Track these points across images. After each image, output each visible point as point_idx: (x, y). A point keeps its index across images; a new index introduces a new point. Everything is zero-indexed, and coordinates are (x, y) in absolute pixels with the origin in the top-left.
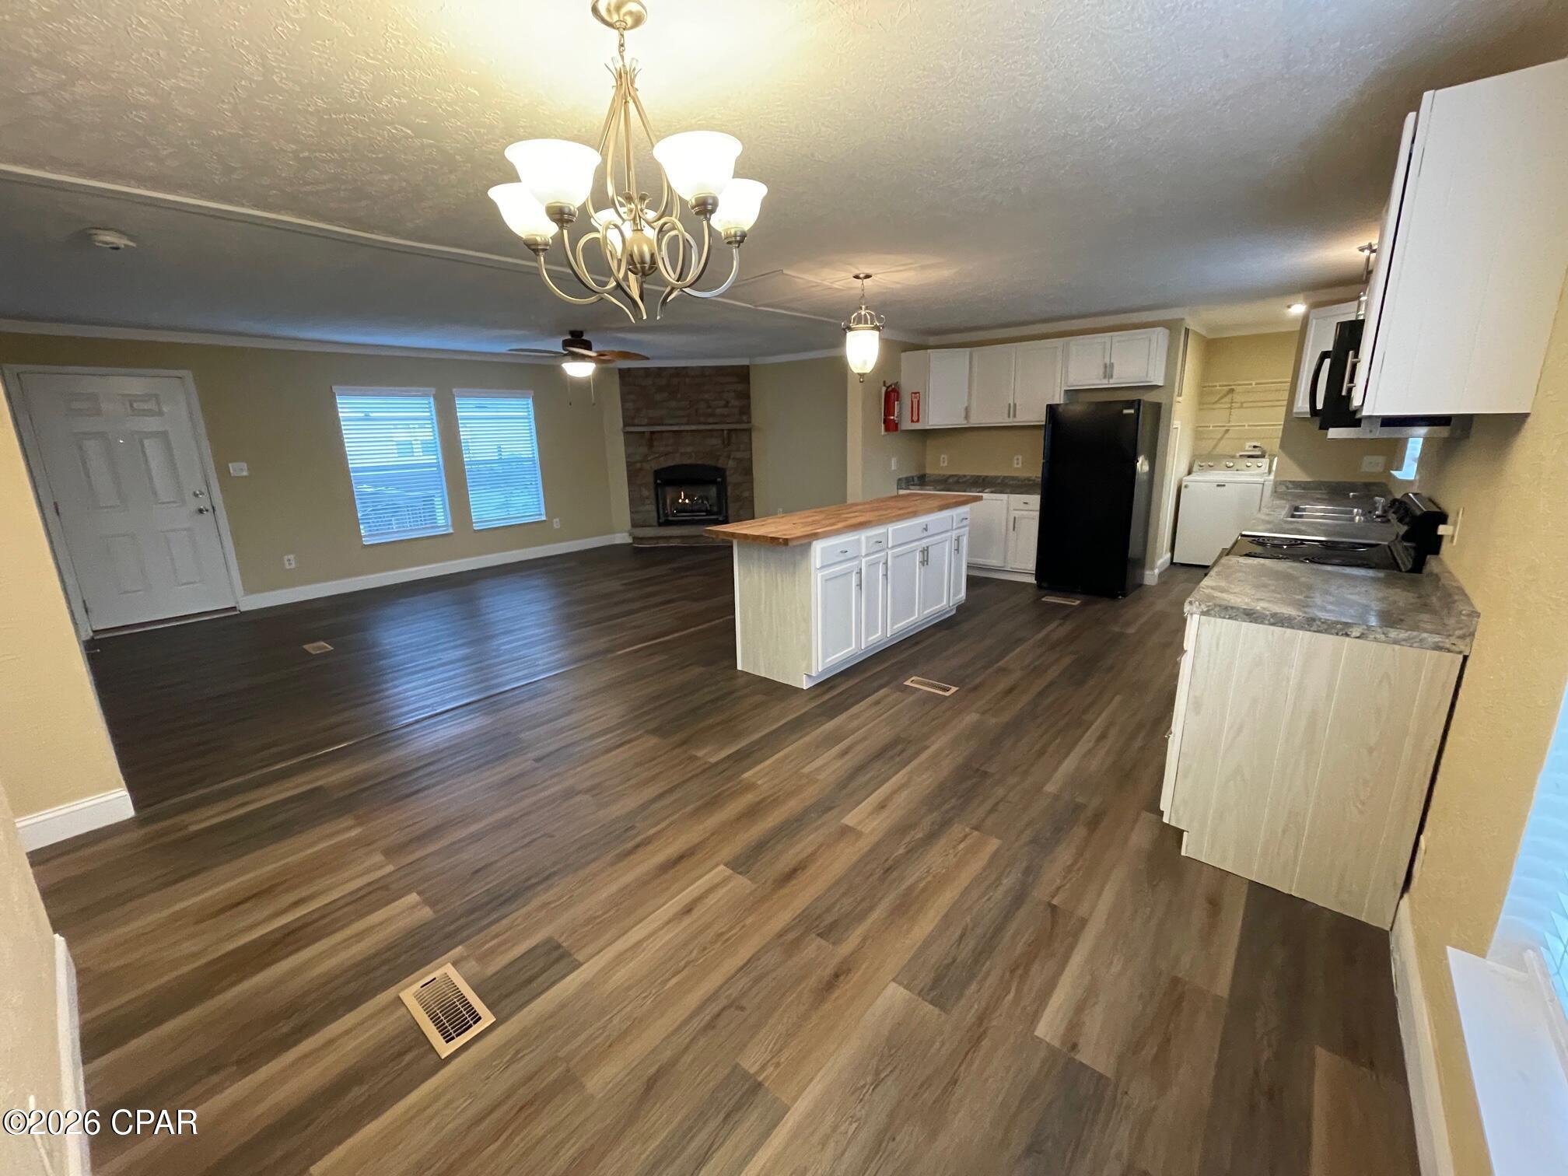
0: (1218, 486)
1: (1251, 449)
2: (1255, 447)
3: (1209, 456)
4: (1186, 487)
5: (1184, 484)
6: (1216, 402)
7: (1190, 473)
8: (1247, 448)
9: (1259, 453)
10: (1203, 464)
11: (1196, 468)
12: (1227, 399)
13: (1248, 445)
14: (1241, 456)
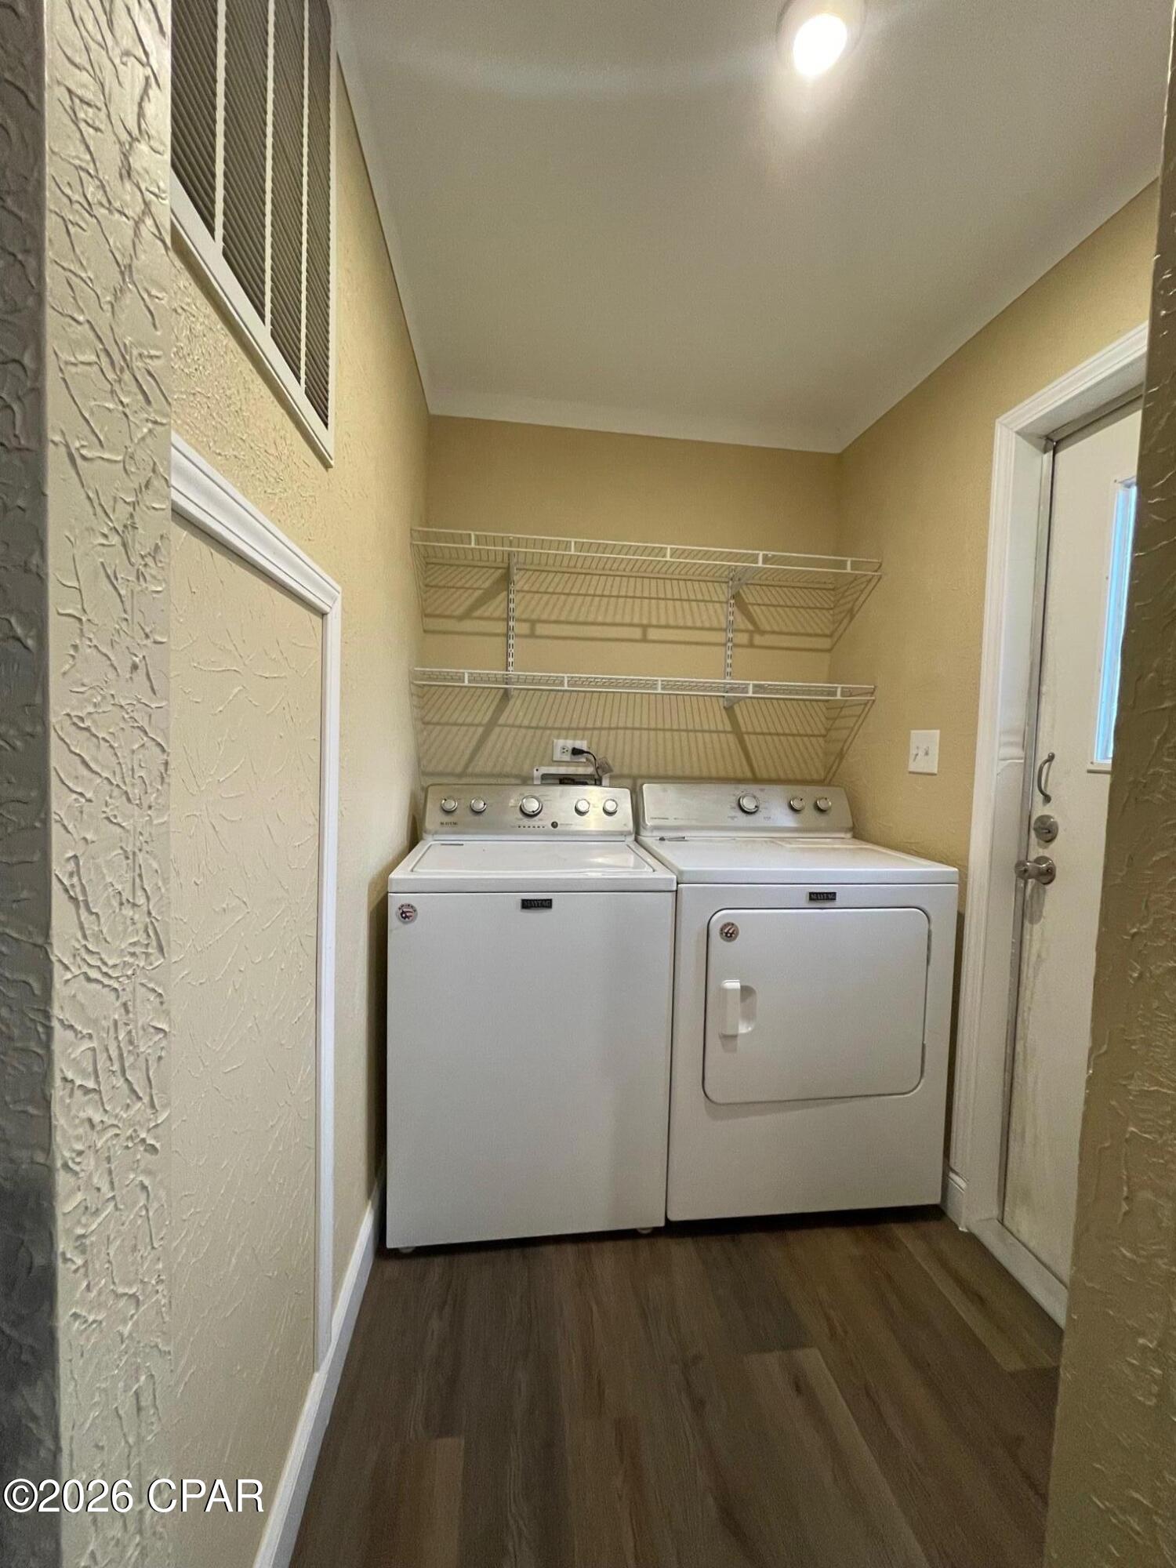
0: (527, 905)
1: (567, 757)
2: (576, 752)
3: (465, 778)
4: (406, 914)
5: (395, 903)
6: (467, 615)
7: (414, 837)
8: (557, 756)
9: (590, 770)
10: (451, 805)
11: (432, 818)
12: (496, 607)
13: (563, 744)
14: (545, 777)
